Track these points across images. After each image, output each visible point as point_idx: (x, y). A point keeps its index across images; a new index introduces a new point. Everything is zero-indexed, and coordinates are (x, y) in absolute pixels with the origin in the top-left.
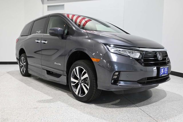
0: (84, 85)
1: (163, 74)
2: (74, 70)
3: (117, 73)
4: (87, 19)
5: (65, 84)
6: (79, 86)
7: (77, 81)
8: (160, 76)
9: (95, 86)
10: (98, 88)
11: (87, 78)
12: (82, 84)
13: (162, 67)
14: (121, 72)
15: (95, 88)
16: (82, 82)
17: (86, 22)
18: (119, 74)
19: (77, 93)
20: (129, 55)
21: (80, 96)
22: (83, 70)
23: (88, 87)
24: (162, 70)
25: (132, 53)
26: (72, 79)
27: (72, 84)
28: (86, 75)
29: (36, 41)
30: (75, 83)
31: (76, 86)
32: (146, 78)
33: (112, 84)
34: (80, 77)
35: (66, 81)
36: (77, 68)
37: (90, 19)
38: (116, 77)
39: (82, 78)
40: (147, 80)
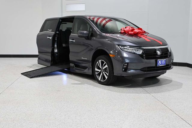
0: (105, 73)
1: (160, 65)
2: (98, 62)
3: (126, 64)
4: (107, 20)
5: (91, 74)
6: (101, 74)
7: (100, 71)
8: (158, 66)
9: (112, 73)
10: (114, 75)
11: (107, 68)
12: (104, 72)
13: (159, 60)
14: (129, 64)
15: (112, 75)
16: (103, 71)
17: (107, 22)
18: (128, 65)
19: (100, 79)
20: (135, 52)
21: (102, 81)
22: (104, 62)
23: (108, 74)
24: (160, 62)
25: (138, 50)
26: (96, 69)
27: (96, 73)
28: (106, 66)
29: (48, 37)
30: (98, 72)
31: (99, 74)
32: (146, 67)
33: (123, 71)
34: (102, 68)
35: (91, 72)
36: (100, 61)
37: (111, 19)
38: (126, 67)
39: (104, 68)
40: (148, 68)
